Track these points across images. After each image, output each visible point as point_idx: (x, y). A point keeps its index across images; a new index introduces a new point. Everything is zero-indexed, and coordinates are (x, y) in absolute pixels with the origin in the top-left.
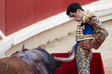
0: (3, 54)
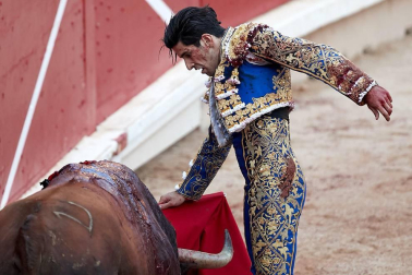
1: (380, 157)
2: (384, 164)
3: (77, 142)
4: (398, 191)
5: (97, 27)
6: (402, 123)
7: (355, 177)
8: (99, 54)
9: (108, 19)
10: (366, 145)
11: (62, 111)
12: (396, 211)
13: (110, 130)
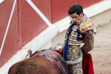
0: (50, 41)
1: (103, 56)
2: (105, 58)
3: (16, 52)
4: (108, 66)
5: (22, 19)
6: (109, 47)
7: (96, 62)
8: (23, 27)
9: (25, 17)
10: (99, 53)
11: (12, 43)
12: (108, 72)
13: (26, 49)
